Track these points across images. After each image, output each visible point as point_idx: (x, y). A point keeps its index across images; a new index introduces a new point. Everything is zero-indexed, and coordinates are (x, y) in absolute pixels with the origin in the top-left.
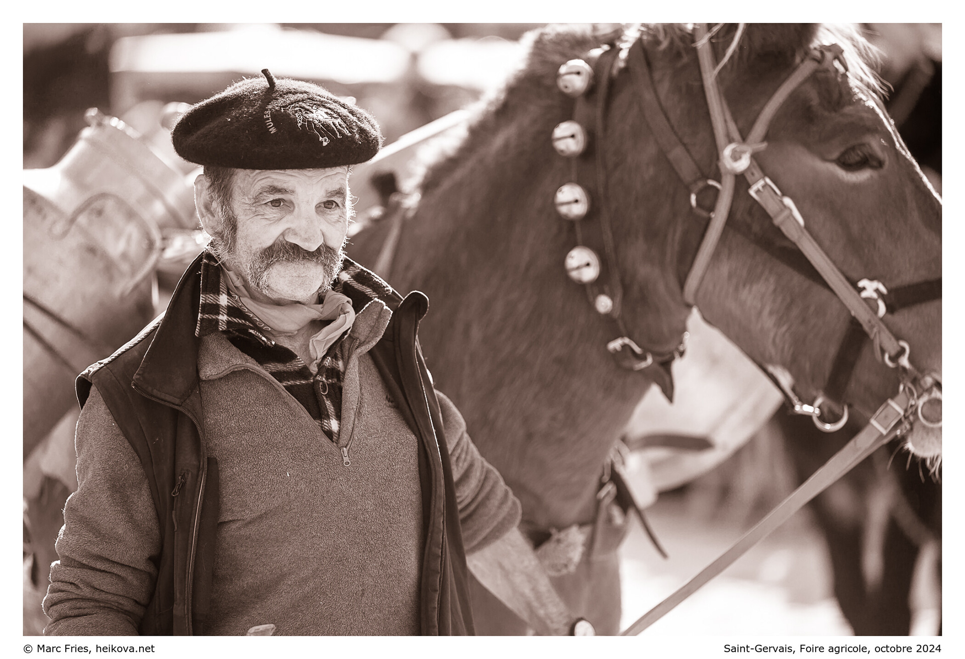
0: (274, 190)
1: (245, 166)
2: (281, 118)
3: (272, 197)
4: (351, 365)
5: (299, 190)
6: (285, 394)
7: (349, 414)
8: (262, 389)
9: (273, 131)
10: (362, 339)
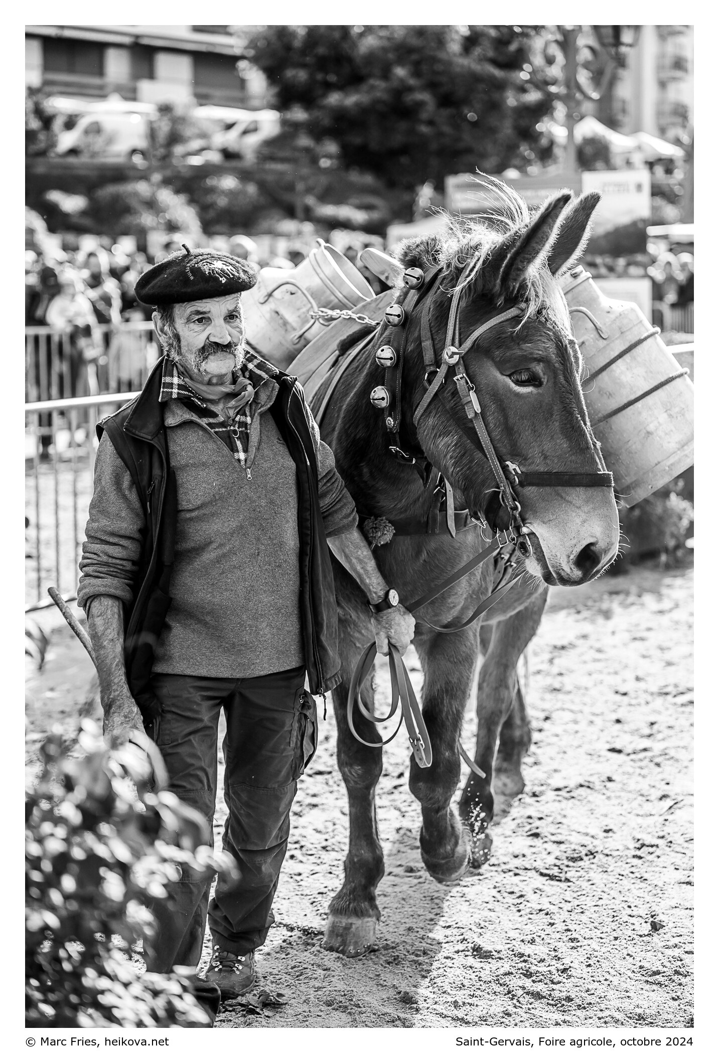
0: (198, 313)
1: (178, 302)
2: (197, 271)
3: (197, 317)
4: (254, 420)
5: (213, 310)
6: (215, 436)
7: (252, 450)
8: (201, 433)
9: (192, 278)
10: (263, 403)
